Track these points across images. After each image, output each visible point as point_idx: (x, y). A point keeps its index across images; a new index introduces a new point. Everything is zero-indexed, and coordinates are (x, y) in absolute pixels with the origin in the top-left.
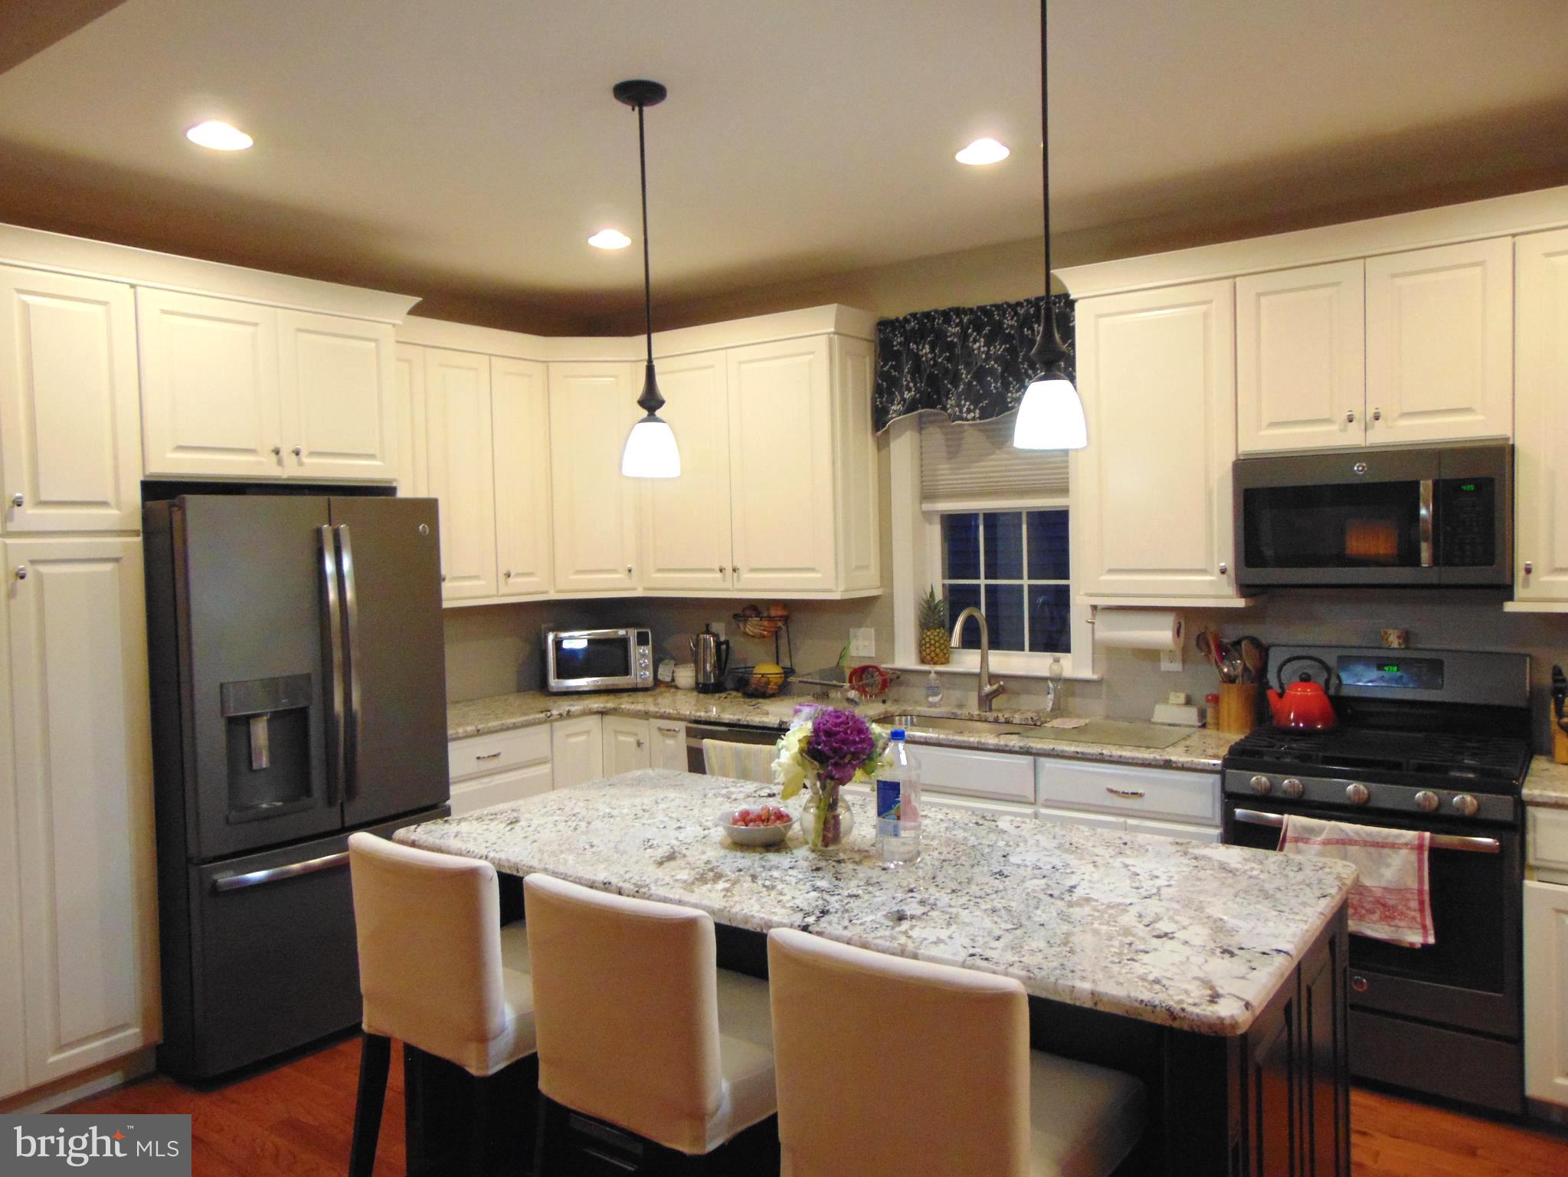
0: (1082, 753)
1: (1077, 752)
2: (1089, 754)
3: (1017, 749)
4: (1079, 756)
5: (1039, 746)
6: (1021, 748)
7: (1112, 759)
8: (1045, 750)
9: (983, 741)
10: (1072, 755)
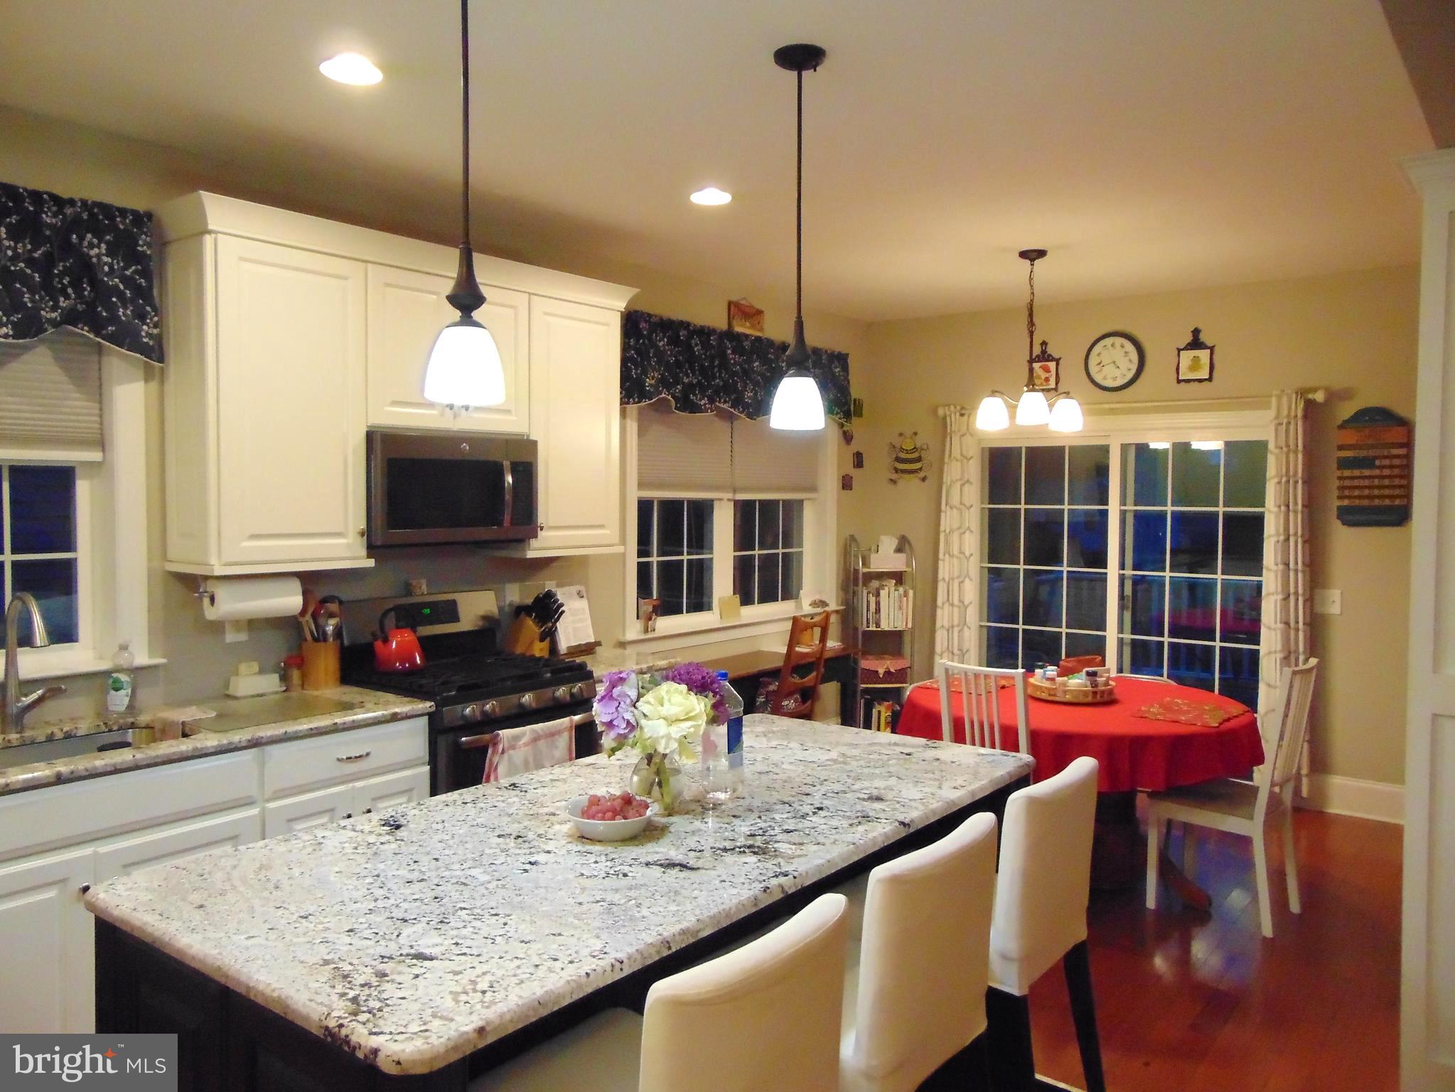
0: (316, 728)
1: (311, 729)
2: (324, 727)
3: (244, 744)
4: (314, 732)
5: (269, 733)
6: (249, 741)
7: (346, 726)
8: (276, 736)
9: (199, 745)
10: (307, 733)
